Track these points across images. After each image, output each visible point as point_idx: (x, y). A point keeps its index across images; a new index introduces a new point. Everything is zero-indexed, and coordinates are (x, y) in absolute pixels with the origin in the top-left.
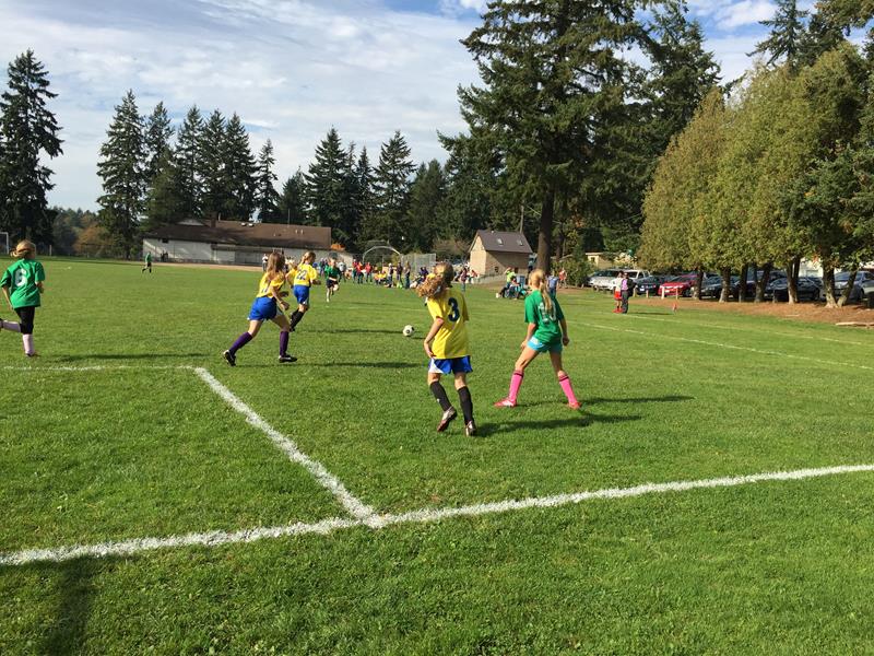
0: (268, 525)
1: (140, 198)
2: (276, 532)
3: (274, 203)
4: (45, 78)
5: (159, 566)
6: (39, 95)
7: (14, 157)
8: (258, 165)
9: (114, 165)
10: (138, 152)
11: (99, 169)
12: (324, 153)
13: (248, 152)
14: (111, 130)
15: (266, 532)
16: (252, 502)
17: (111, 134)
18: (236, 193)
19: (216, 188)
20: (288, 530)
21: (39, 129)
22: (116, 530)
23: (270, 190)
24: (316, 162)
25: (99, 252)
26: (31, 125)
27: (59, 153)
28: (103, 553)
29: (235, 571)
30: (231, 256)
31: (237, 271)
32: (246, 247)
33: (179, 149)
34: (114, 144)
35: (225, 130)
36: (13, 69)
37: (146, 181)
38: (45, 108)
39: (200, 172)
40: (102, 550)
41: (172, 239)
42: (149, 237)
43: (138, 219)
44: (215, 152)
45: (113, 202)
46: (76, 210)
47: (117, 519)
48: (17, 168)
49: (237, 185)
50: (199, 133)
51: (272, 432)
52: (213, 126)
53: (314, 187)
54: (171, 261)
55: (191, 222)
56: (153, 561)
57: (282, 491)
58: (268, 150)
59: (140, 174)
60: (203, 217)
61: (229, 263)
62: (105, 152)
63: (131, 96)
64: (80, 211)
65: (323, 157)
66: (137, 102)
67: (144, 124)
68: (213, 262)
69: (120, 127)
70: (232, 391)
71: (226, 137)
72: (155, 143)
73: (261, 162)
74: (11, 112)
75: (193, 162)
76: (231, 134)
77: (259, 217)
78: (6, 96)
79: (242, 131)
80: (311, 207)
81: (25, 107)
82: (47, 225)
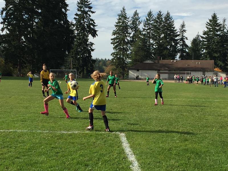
1: (128, 52)
3: (187, 50)
4: (90, 6)
6: (89, 13)
7: (80, 39)
8: (178, 33)
9: (117, 39)
10: (127, 33)
12: (210, 25)
13: (174, 28)
14: (116, 24)
17: (116, 26)
18: (169, 47)
19: (160, 45)
21: (89, 26)
23: (184, 45)
24: (206, 30)
26: (85, 25)
27: (96, 36)
30: (166, 76)
32: (173, 72)
33: (144, 30)
34: (117, 30)
35: (163, 19)
36: (79, 3)
37: (131, 45)
38: (91, 18)
41: (141, 69)
42: (131, 69)
43: (128, 61)
44: (159, 29)
45: (117, 55)
46: (104, 59)
48: (81, 43)
49: (169, 43)
50: (152, 22)
52: (158, 18)
53: (205, 41)
55: (148, 62)
58: (183, 26)
59: (128, 42)
60: (154, 59)
61: (166, 79)
62: (114, 34)
63: (124, 9)
65: (210, 27)
67: (129, 20)
69: (119, 22)
71: (164, 22)
72: (134, 28)
73: (180, 32)
74: (78, 21)
75: (150, 35)
76: (166, 21)
77: (179, 58)
78: (76, 15)
79: (171, 18)
80: (204, 51)
81: (84, 18)
82: (92, 66)
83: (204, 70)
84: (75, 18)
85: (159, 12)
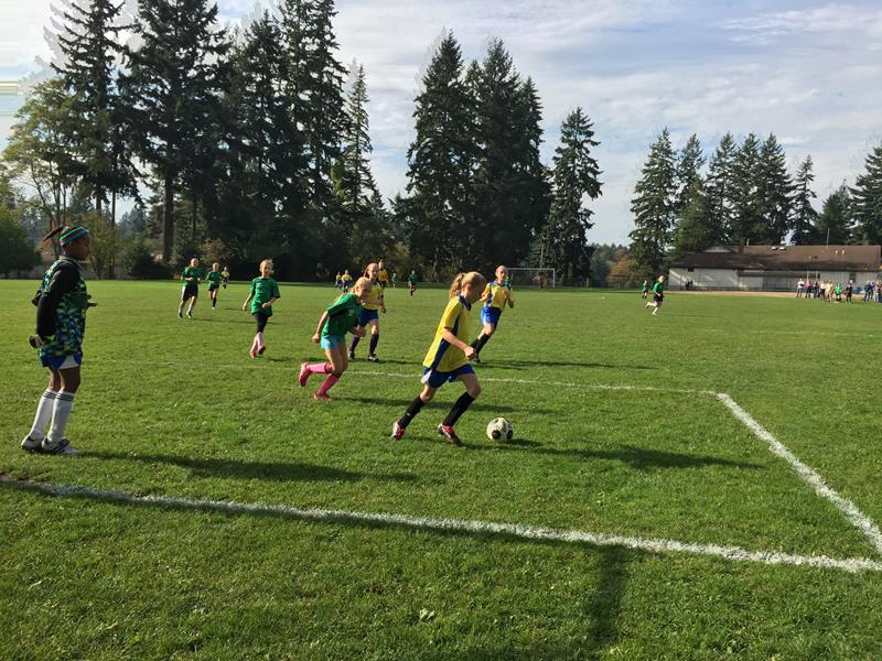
0: (790, 552)
1: (668, 230)
2: (798, 560)
3: (812, 223)
4: (590, 129)
5: (683, 567)
6: (585, 145)
7: (562, 203)
8: (794, 184)
9: (646, 200)
10: (670, 186)
11: (632, 205)
12: (877, 162)
13: (784, 171)
14: (645, 167)
15: (787, 558)
16: (773, 527)
17: (645, 171)
18: (767, 216)
19: (746, 213)
20: (811, 561)
21: (583, 176)
22: (645, 528)
23: (807, 209)
24: (865, 173)
25: (628, 283)
26: (577, 173)
27: (599, 195)
28: (634, 546)
29: (753, 587)
30: (759, 282)
31: (765, 298)
32: (776, 272)
33: (710, 177)
34: (648, 181)
35: (759, 152)
36: (565, 125)
37: (677, 213)
38: (589, 156)
39: (730, 197)
40: (633, 543)
41: (697, 267)
42: (675, 267)
43: (666, 249)
44: (747, 176)
45: (643, 235)
46: (610, 245)
47: (646, 519)
48: (564, 212)
49: (769, 207)
50: (731, 159)
51: (797, 463)
52: (746, 150)
53: (862, 201)
54: (695, 289)
55: (717, 250)
56: (677, 561)
57: (805, 521)
58: (807, 166)
59: (670, 206)
60: (730, 244)
61: (756, 290)
62: (639, 189)
63: (665, 133)
64: (613, 246)
65: (875, 167)
66: (671, 138)
67: (676, 157)
68: (738, 289)
69: (653, 163)
70: (754, 419)
71: (760, 159)
72: (686, 174)
73: (799, 180)
74: (562, 164)
75: (723, 189)
76: (766, 155)
77: (792, 240)
78: (559, 150)
79: (778, 149)
80: (857, 224)
81: (574, 157)
82: (586, 260)
83: (852, 269)
84: (555, 158)
85: (751, 135)
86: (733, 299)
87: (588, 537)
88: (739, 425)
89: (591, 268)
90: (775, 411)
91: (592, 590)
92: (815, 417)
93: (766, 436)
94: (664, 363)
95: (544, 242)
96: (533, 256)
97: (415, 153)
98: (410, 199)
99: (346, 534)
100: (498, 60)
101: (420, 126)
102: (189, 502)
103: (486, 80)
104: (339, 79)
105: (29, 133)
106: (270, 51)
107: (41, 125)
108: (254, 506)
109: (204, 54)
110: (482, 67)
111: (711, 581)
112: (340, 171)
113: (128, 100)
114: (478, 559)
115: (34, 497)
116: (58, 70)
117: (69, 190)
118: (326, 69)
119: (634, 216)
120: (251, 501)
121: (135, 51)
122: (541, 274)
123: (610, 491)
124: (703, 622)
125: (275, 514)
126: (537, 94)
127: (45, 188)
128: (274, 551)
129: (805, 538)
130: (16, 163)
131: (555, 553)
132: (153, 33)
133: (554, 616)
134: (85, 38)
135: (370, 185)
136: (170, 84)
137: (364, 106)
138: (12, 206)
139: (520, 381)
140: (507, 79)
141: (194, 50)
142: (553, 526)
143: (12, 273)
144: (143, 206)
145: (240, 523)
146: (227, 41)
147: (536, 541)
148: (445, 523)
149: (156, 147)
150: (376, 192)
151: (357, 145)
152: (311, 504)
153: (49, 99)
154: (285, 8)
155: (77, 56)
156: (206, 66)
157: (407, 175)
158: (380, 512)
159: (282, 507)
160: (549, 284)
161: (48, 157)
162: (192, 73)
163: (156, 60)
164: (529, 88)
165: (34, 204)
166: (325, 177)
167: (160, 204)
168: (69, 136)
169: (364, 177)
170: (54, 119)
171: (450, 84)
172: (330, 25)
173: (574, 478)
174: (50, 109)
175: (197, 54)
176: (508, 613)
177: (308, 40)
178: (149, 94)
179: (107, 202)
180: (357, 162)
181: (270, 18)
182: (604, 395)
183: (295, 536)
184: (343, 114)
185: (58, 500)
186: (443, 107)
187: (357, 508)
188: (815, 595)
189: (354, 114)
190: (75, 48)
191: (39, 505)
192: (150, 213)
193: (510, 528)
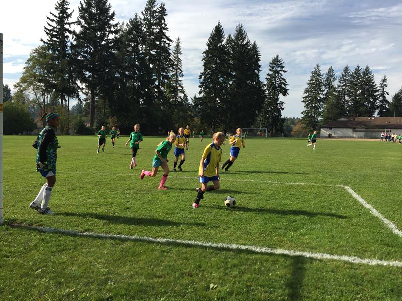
0: (381, 259)
1: (320, 110)
2: (385, 263)
3: (387, 107)
4: (283, 65)
5: (331, 266)
6: (280, 72)
7: (270, 99)
8: (378, 88)
9: (309, 97)
10: (320, 90)
13: (373, 83)
14: (309, 82)
15: (380, 262)
16: (373, 248)
17: (308, 84)
18: (366, 103)
19: (356, 102)
20: (391, 264)
21: (280, 86)
22: (312, 248)
23: (385, 101)
25: (301, 135)
26: (277, 85)
27: (287, 95)
28: (308, 256)
29: (364, 275)
30: (363, 134)
32: (371, 130)
33: (339, 86)
34: (310, 88)
35: (362, 74)
36: (271, 63)
37: (323, 102)
38: (283, 77)
39: (348, 95)
41: (334, 128)
42: (323, 128)
43: (319, 119)
44: (356, 85)
45: (308, 113)
46: (293, 118)
47: (313, 244)
48: (271, 103)
49: (367, 99)
50: (349, 78)
51: (384, 219)
52: (356, 73)
54: (333, 138)
55: (343, 119)
56: (328, 263)
57: (388, 245)
58: (384, 80)
59: (320, 100)
60: (349, 117)
61: (362, 138)
62: (306, 92)
63: (318, 66)
64: (294, 118)
66: (320, 68)
67: (323, 77)
68: (353, 138)
69: (312, 80)
70: (363, 198)
71: (362, 77)
72: (328, 85)
73: (380, 87)
74: (270, 81)
75: (345, 91)
76: (365, 76)
77: (378, 114)
78: (268, 75)
79: (370, 73)
81: (275, 78)
82: (281, 125)
84: (267, 78)
85: (358, 66)
86: (351, 142)
87: (286, 252)
88: (355, 201)
89: (284, 128)
90: (372, 194)
91: (289, 276)
92: (391, 197)
93: (368, 206)
94: (319, 172)
95: (262, 116)
96: (257, 123)
97: (203, 77)
98: (201, 98)
99: (175, 250)
100: (240, 34)
101: (205, 65)
102: (104, 235)
103: (235, 43)
104: (169, 44)
105: (32, 71)
106: (138, 32)
107: (37, 67)
108: (133, 237)
109: (108, 34)
110: (233, 37)
111: (344, 272)
112: (169, 86)
113: (75, 55)
114: (235, 262)
115: (36, 233)
116: (44, 42)
117: (49, 96)
118: (163, 40)
119: (304, 104)
120: (132, 235)
121: (78, 33)
122: (261, 131)
123: (295, 231)
124: (342, 292)
125: (143, 241)
126: (258, 49)
127: (38, 95)
128: (143, 257)
129: (388, 253)
130: (26, 84)
131: (271, 259)
132: (86, 25)
133: (272, 288)
134: (56, 27)
135: (183, 92)
136: (93, 48)
137: (180, 56)
138: (24, 103)
139: (252, 181)
140: (244, 43)
141: (104, 32)
142: (270, 247)
143: (24, 133)
144: (81, 103)
145: (127, 244)
146: (119, 28)
147: (262, 253)
148: (220, 245)
149: (87, 76)
150: (185, 95)
151: (177, 74)
152: (159, 237)
153: (40, 55)
154: (144, 12)
155: (53, 36)
156: (109, 39)
157: (199, 87)
158: (190, 240)
159: (146, 238)
160: (265, 136)
161: (40, 81)
162: (103, 42)
163: (87, 37)
164: (254, 46)
165: (34, 102)
166: (162, 89)
167: (89, 101)
168: (49, 72)
169: (180, 88)
170: (43, 64)
171: (218, 45)
172: (164, 20)
173: (279, 226)
174: (41, 59)
175: (105, 34)
176: (250, 286)
177: (155, 27)
178: (85, 52)
179: (66, 101)
180: (177, 81)
181: (138, 17)
182: (291, 187)
183: (152, 251)
184: (170, 60)
185: (46, 234)
186: (215, 56)
187: (179, 238)
188: (394, 280)
189: (175, 60)
190: (52, 32)
191: (38, 236)
192: (85, 105)
193: (250, 248)
